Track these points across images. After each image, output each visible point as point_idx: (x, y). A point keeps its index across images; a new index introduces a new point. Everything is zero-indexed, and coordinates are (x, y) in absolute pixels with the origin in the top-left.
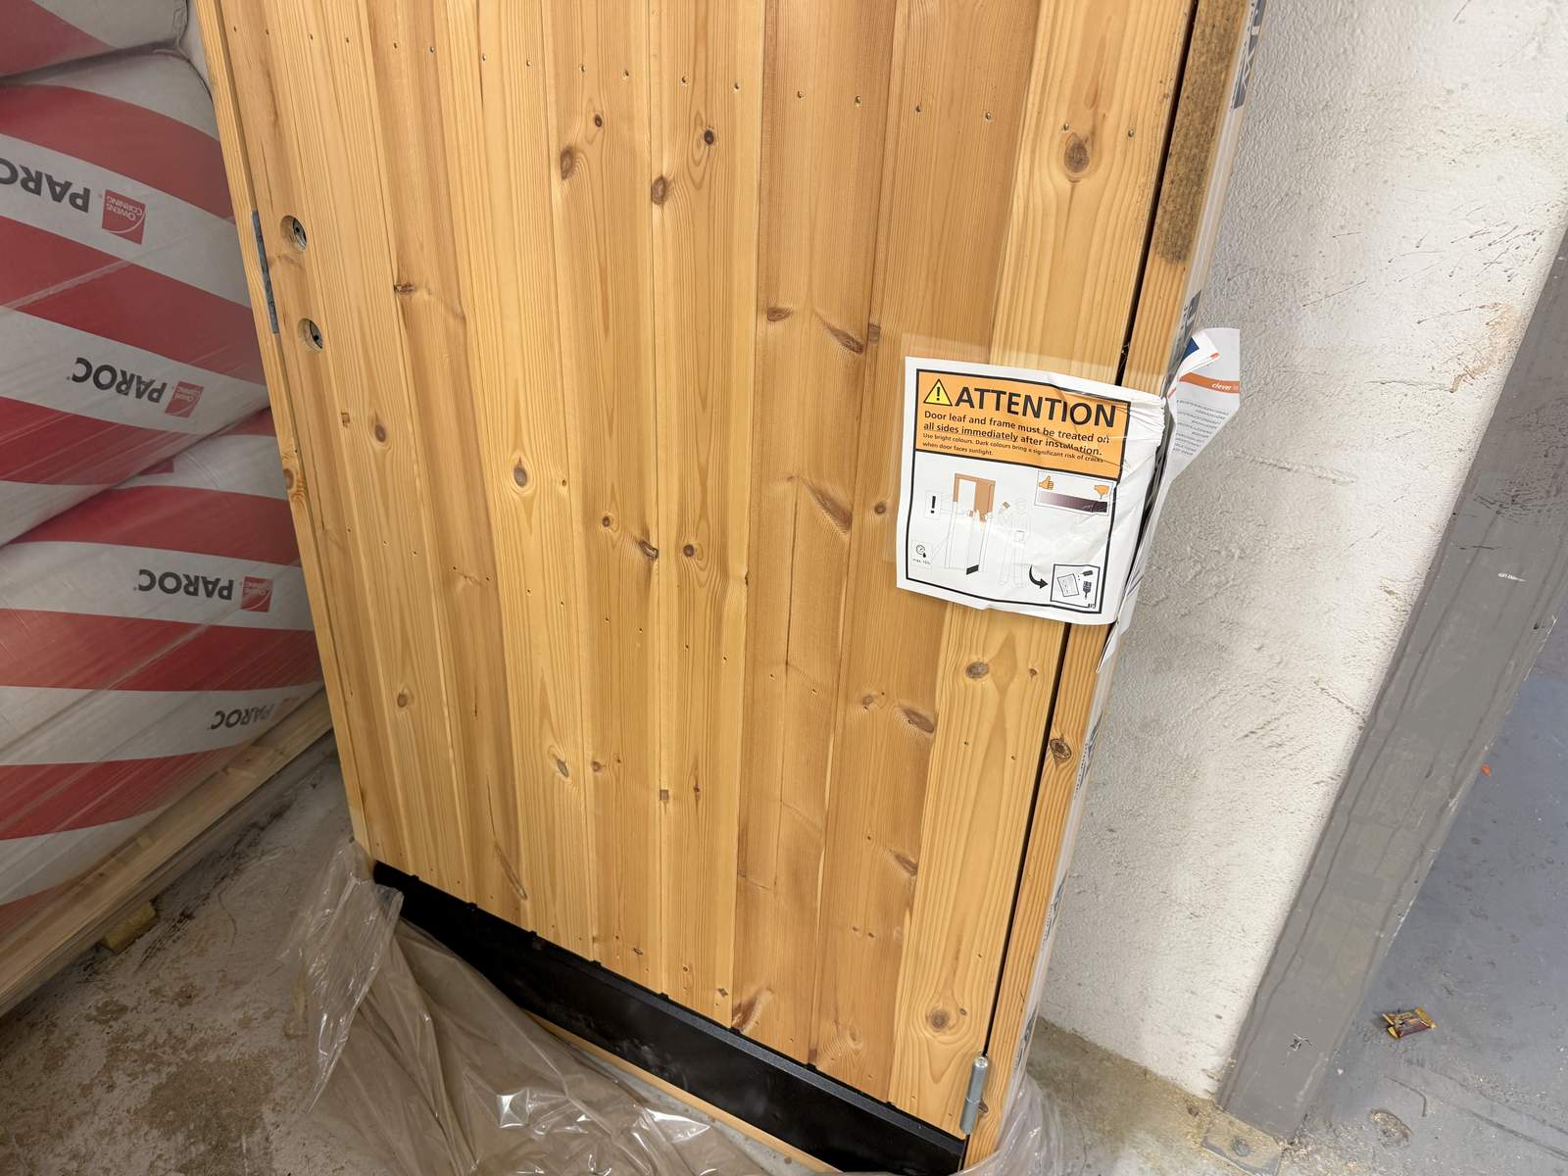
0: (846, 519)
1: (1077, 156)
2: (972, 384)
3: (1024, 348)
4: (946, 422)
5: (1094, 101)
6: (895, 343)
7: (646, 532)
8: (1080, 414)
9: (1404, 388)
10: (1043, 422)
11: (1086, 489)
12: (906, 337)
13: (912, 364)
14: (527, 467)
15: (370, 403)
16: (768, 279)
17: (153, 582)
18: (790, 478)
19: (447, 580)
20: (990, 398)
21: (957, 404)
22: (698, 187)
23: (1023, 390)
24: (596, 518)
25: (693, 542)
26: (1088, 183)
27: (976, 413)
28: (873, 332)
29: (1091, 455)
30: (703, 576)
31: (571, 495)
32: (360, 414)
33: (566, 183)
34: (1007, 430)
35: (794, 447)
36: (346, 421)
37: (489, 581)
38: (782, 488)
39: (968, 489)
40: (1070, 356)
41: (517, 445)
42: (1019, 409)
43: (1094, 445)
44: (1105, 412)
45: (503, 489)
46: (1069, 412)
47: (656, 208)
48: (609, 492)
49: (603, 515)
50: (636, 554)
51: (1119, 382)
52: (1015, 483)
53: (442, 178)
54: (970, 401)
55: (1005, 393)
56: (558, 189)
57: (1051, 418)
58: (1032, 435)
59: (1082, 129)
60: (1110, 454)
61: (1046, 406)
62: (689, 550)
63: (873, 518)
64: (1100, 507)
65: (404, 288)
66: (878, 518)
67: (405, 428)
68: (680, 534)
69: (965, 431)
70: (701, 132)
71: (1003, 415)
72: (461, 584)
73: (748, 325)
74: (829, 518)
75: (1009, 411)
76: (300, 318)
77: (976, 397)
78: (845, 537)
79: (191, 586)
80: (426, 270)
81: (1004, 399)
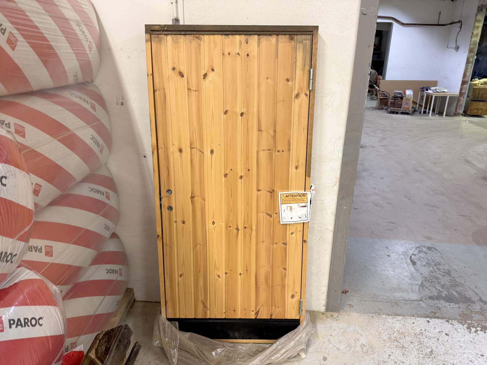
0: (271, 216)
1: (297, 168)
2: (287, 195)
3: (295, 189)
4: (285, 200)
5: (298, 162)
6: (277, 191)
7: (238, 226)
8: (301, 196)
10: (297, 197)
11: (304, 205)
12: (278, 190)
13: (280, 193)
14: (215, 221)
15: (182, 217)
16: (258, 186)
17: (108, 271)
18: (262, 212)
19: (195, 246)
20: (290, 196)
22: (247, 176)
23: (294, 194)
24: (228, 226)
25: (246, 226)
26: (298, 170)
27: (288, 198)
28: (274, 190)
29: (304, 200)
30: (248, 231)
31: (223, 224)
32: (179, 220)
33: (225, 178)
34: (293, 199)
35: (263, 207)
36: (176, 222)
37: (205, 244)
38: (261, 214)
39: (289, 208)
40: (298, 189)
41: (213, 217)
42: (294, 196)
43: (304, 199)
44: (304, 195)
45: (209, 225)
46: (300, 196)
47: (240, 180)
48: (231, 222)
49: (229, 226)
50: (236, 231)
51: (305, 191)
52: (295, 206)
54: (287, 197)
56: (223, 178)
58: (296, 199)
59: (297, 165)
60: (306, 200)
61: (297, 195)
62: (245, 228)
63: (275, 215)
64: (306, 206)
65: (192, 197)
66: (276, 215)
68: (244, 225)
69: (287, 200)
70: (247, 170)
71: (292, 198)
72: (198, 246)
73: (255, 192)
74: (268, 217)
76: (167, 206)
77: (288, 196)
78: (271, 219)
80: (197, 194)
81: (292, 196)
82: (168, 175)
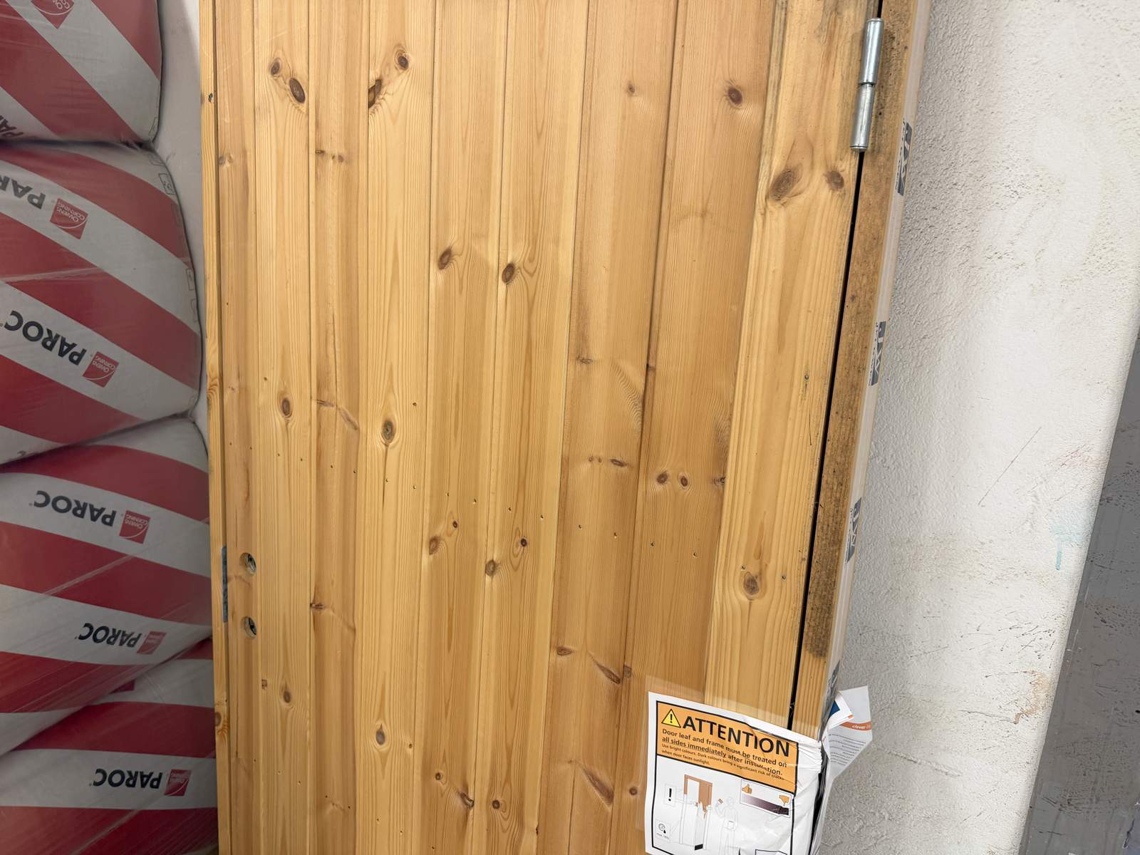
0: (609, 796)
1: (752, 585)
2: (694, 715)
3: (726, 695)
4: (677, 738)
5: (759, 555)
6: (642, 681)
7: (466, 787)
8: (766, 745)
9: (985, 718)
10: (741, 747)
11: (774, 797)
12: (648, 678)
13: (653, 697)
14: (386, 730)
15: (283, 677)
16: (558, 628)
17: (105, 778)
18: (570, 762)
19: (320, 805)
20: (706, 726)
21: (684, 727)
22: (516, 569)
23: (728, 724)
24: (430, 773)
25: (499, 799)
26: (760, 603)
27: (697, 734)
28: (627, 670)
29: (775, 774)
30: (506, 824)
31: (416, 755)
32: (275, 683)
33: (432, 556)
34: (719, 749)
35: (574, 740)
36: (264, 685)
37: (350, 808)
38: (564, 768)
39: (694, 787)
40: (756, 705)
41: (381, 715)
42: (726, 736)
43: (777, 767)
44: (782, 746)
45: (367, 744)
46: (758, 743)
47: (488, 578)
48: (441, 759)
49: (436, 772)
50: (458, 802)
51: (790, 728)
52: (726, 785)
53: (351, 543)
54: (692, 726)
55: (715, 724)
56: (426, 559)
57: (747, 745)
58: (735, 755)
59: (753, 570)
60: (788, 775)
61: (743, 737)
62: (496, 804)
63: (627, 797)
64: (783, 811)
65: (317, 606)
66: (632, 798)
67: (304, 695)
68: (490, 792)
69: (690, 746)
70: (519, 539)
71: (714, 738)
72: (330, 808)
73: (544, 656)
74: (597, 793)
75: (719, 736)
76: (243, 616)
77: (696, 724)
78: (609, 809)
79: (131, 780)
80: (333, 596)
81: (715, 728)
82: (246, 495)
